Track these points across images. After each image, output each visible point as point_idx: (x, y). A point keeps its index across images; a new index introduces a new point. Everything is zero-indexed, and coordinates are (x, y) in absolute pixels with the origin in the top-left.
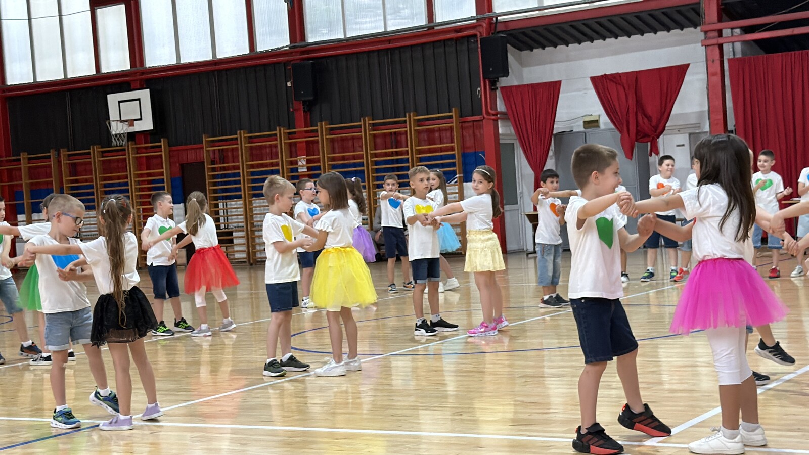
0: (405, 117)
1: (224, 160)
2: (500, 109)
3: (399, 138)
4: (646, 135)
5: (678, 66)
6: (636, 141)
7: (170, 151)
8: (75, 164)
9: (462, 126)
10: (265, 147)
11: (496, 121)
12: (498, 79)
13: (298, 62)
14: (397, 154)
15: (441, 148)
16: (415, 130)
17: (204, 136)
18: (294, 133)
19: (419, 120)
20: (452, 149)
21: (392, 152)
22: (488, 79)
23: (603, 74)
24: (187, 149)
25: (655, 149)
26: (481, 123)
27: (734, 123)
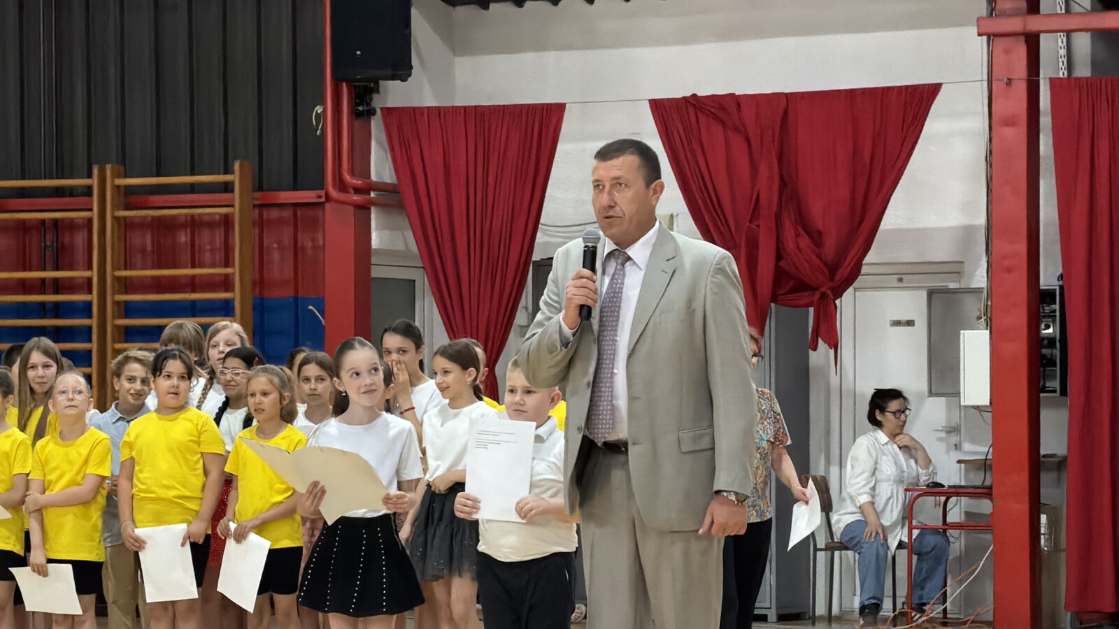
0: (90, 176)
2: (378, 174)
3: (67, 240)
4: (802, 286)
5: (907, 87)
6: (774, 299)
9: (261, 215)
11: (363, 209)
12: (377, 83)
14: (58, 286)
15: (193, 277)
16: (115, 218)
19: (129, 190)
20: (226, 284)
21: (43, 280)
22: (349, 82)
23: (688, 94)
25: (827, 331)
26: (320, 213)
27: (1060, 271)
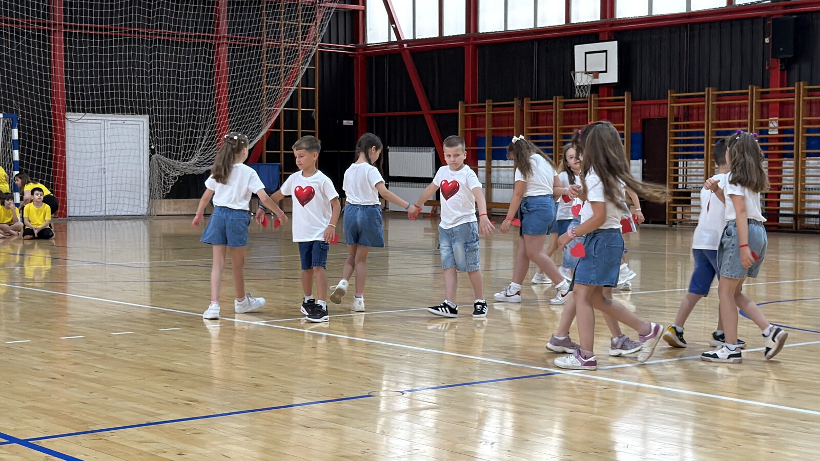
1: (688, 117)
7: (632, 106)
8: (537, 113)
10: (734, 106)
13: (780, 16)
17: (669, 92)
18: (768, 92)
24: (650, 104)
